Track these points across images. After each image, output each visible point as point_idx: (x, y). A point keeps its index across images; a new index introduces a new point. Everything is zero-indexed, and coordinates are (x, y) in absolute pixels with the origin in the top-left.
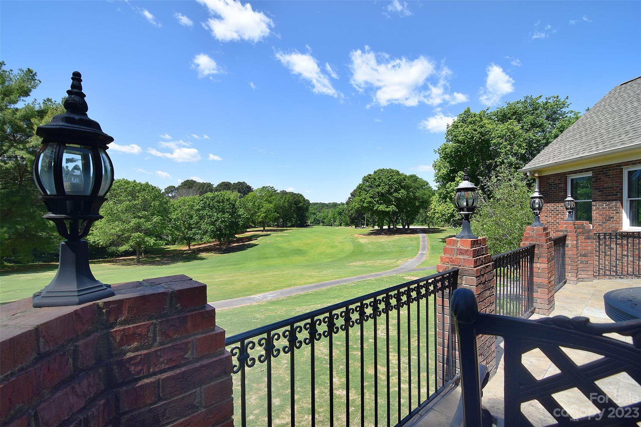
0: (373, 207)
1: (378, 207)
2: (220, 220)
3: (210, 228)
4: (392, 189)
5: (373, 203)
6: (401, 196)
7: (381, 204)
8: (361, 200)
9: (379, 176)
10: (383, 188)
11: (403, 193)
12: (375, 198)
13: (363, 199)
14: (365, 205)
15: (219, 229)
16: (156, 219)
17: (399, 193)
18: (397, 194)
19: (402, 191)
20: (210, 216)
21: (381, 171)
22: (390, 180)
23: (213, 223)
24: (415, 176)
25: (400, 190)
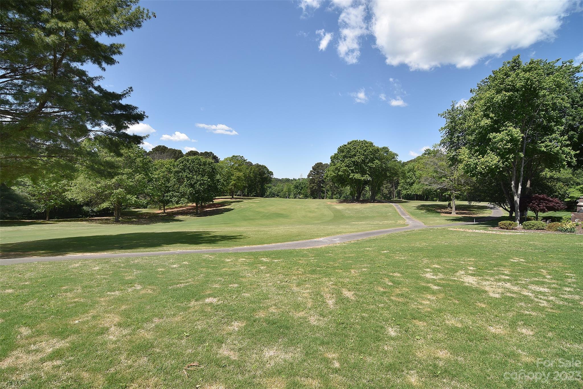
0: (349, 175)
1: (353, 176)
2: (199, 183)
3: (189, 190)
4: (367, 159)
5: (348, 172)
6: (376, 166)
7: (357, 173)
8: (336, 169)
9: (354, 146)
10: (359, 158)
11: (377, 163)
12: (351, 167)
13: (339, 168)
14: (340, 173)
15: (197, 192)
16: (138, 177)
17: (373, 163)
18: (372, 164)
19: (377, 161)
20: (189, 179)
21: (355, 142)
22: (365, 151)
23: (192, 186)
24: (387, 148)
25: (375, 161)
